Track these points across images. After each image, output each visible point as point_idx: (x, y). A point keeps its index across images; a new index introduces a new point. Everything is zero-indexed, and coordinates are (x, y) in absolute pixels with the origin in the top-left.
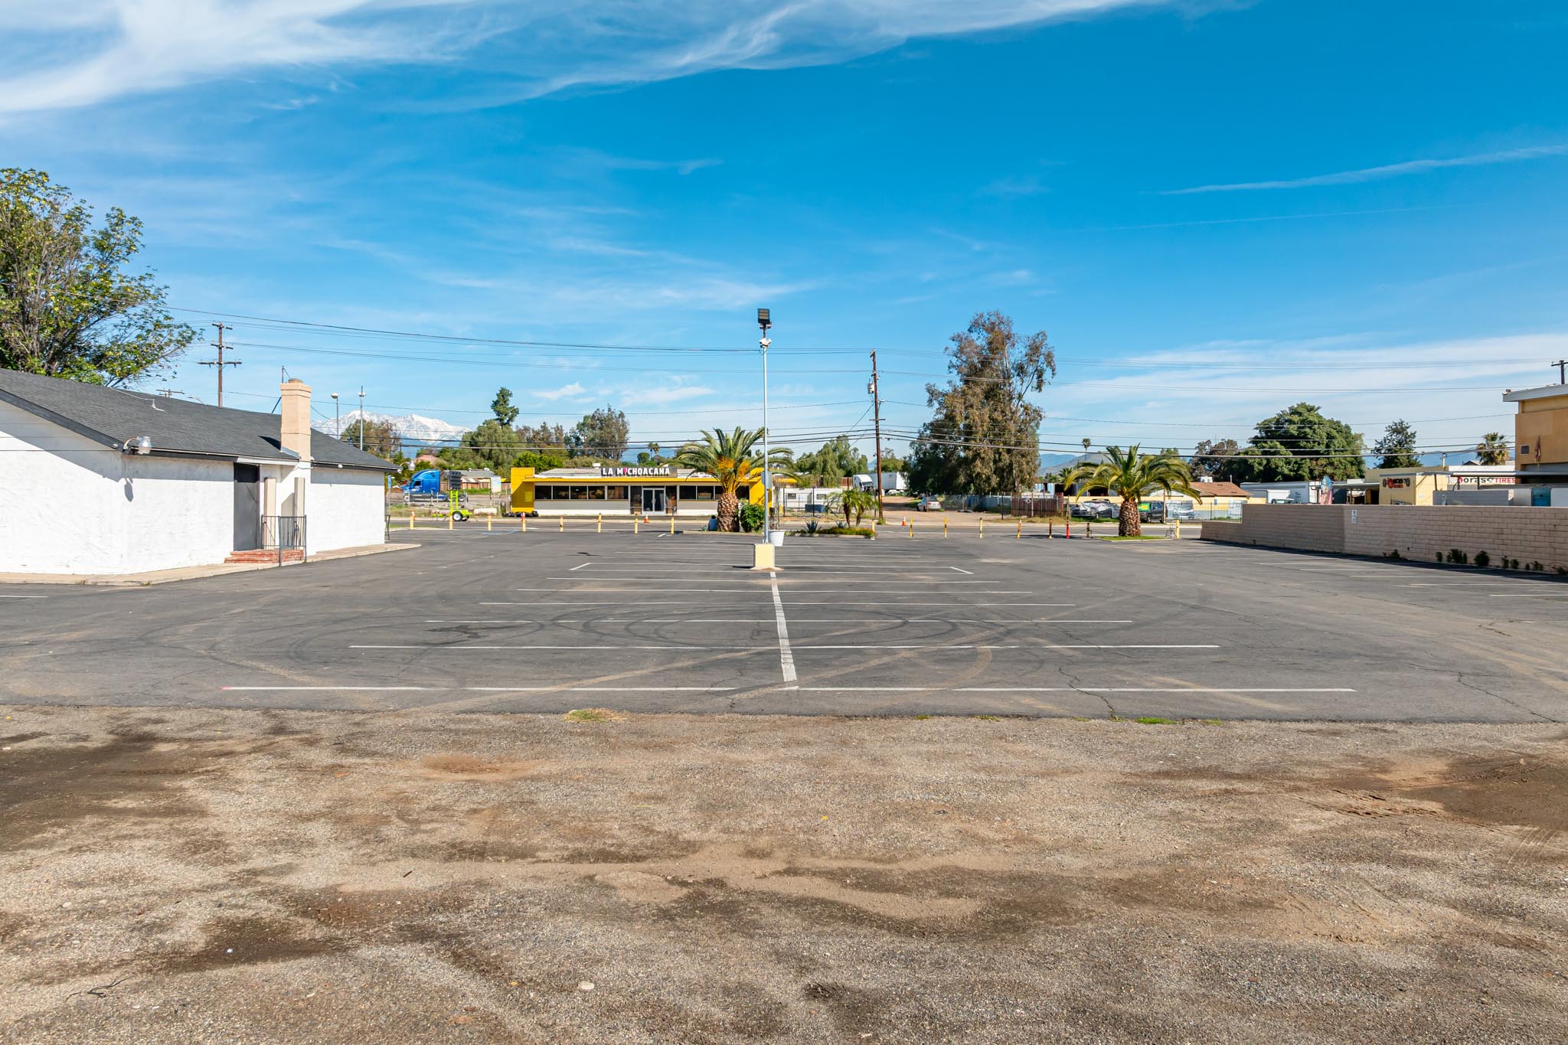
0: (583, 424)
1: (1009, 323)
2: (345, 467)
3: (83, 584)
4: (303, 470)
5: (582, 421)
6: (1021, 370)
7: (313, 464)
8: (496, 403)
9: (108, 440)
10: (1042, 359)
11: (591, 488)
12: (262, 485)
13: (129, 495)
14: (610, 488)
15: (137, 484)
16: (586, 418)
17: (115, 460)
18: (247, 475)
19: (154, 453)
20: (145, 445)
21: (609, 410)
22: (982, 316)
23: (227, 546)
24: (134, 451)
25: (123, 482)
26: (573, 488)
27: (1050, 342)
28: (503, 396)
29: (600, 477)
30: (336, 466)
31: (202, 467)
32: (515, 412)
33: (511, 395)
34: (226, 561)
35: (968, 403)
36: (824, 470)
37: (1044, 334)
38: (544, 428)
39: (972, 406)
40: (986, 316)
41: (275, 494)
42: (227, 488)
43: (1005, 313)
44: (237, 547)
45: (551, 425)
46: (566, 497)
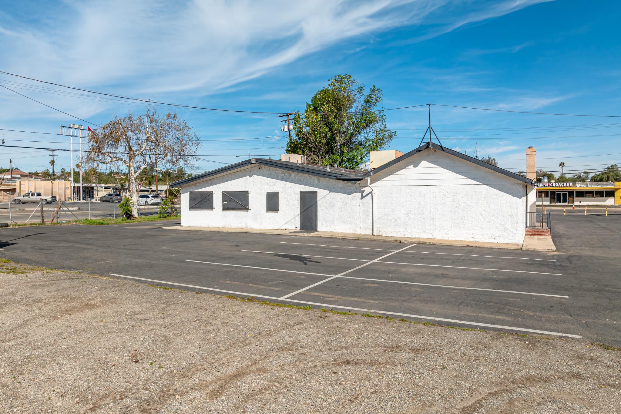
9: (523, 179)
17: (519, 188)
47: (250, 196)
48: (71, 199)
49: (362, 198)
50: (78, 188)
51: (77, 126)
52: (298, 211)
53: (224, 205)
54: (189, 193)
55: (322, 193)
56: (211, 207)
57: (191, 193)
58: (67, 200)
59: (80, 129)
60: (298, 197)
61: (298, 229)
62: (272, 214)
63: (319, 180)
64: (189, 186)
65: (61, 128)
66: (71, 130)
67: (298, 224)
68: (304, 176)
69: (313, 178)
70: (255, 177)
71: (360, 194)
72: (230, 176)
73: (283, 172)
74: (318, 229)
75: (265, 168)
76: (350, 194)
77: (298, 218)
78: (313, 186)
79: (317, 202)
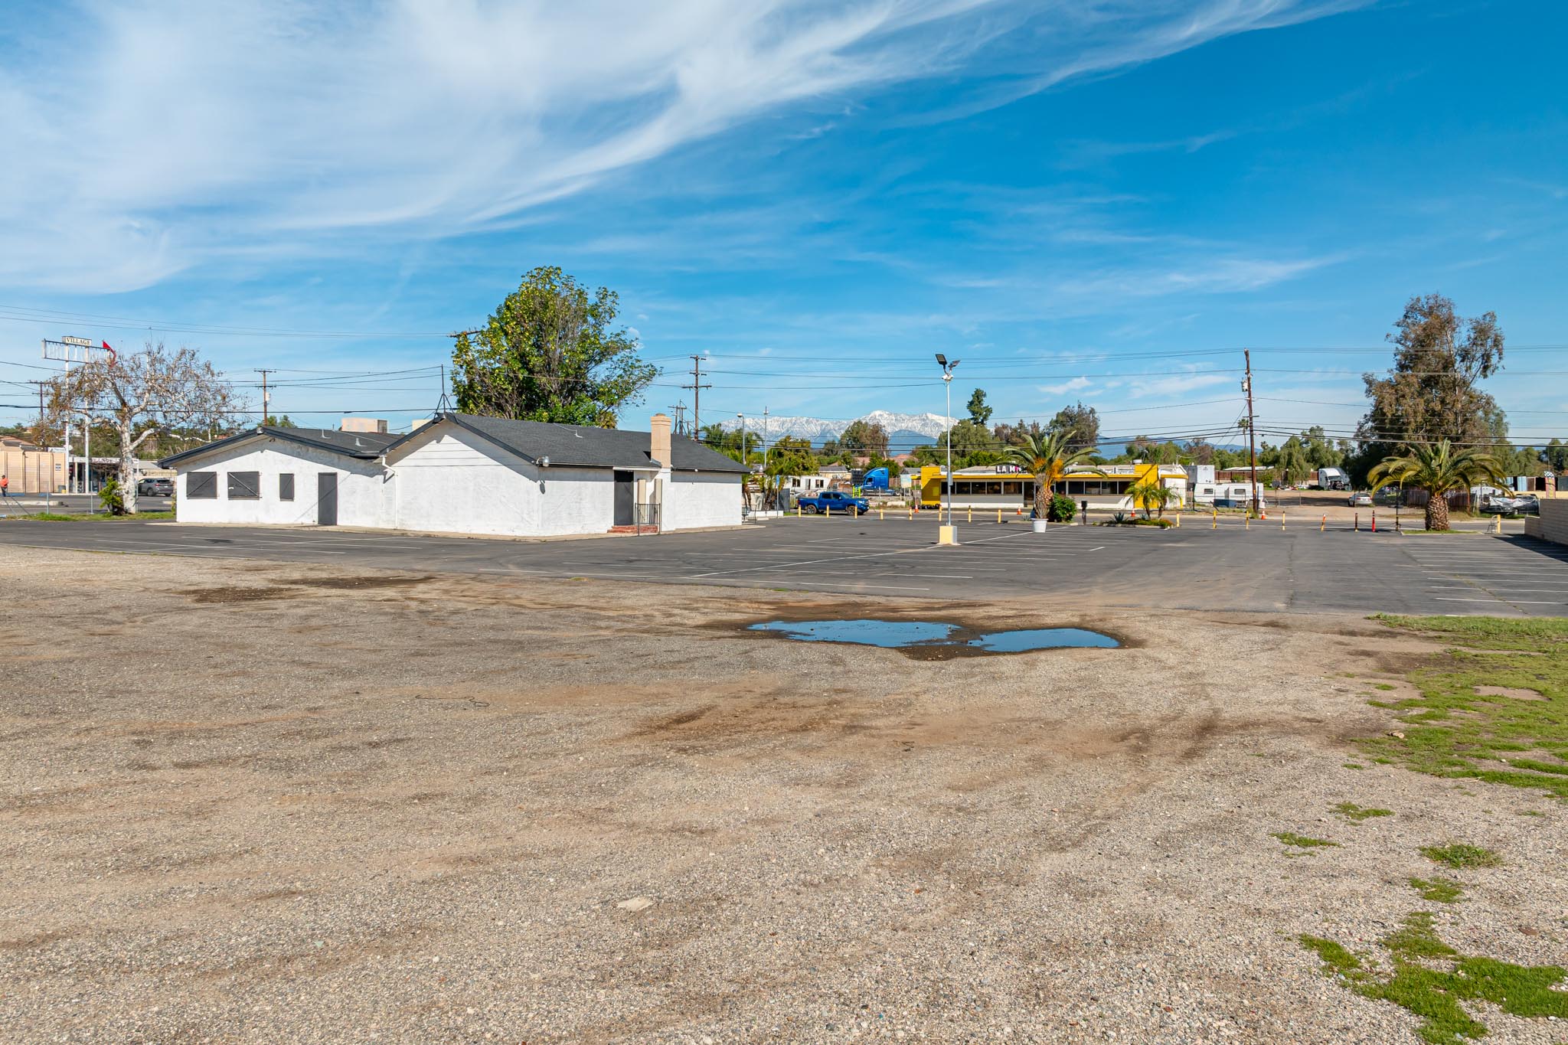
0: (1056, 421)
1: (1450, 306)
2: (699, 471)
3: (514, 540)
4: (664, 474)
5: (1055, 418)
6: (1465, 355)
7: (672, 470)
8: (971, 403)
9: (529, 459)
10: (1490, 342)
11: (989, 484)
12: (635, 484)
13: (543, 490)
14: (1005, 484)
15: (547, 483)
16: (1058, 415)
17: (535, 470)
18: (624, 478)
19: (551, 466)
20: (546, 461)
21: (1079, 406)
22: (1418, 300)
23: (610, 523)
24: (541, 465)
25: (539, 482)
26: (974, 484)
27: (1501, 325)
28: (978, 396)
29: (995, 474)
30: (694, 471)
31: (592, 473)
32: (989, 411)
33: (985, 395)
34: (608, 531)
35: (1400, 393)
36: (1289, 463)
37: (1493, 316)
38: (1021, 425)
39: (1403, 396)
40: (1423, 300)
41: (643, 491)
42: (610, 486)
43: (1444, 295)
44: (616, 523)
45: (1028, 423)
46: (967, 492)
47: (261, 478)
48: (64, 487)
49: (385, 481)
50: (81, 466)
51: (79, 340)
52: (316, 499)
53: (229, 491)
54: (185, 475)
55: (342, 474)
56: (213, 494)
57: (189, 473)
58: (57, 490)
59: (87, 347)
60: (316, 480)
61: (316, 523)
62: (287, 503)
63: (339, 458)
64: (187, 464)
65: (43, 343)
66: (67, 348)
67: (316, 517)
68: (324, 453)
69: (333, 454)
70: (267, 452)
71: (382, 476)
72: (238, 451)
73: (299, 447)
74: (338, 523)
75: (279, 442)
76: (372, 476)
77: (316, 508)
78: (333, 465)
79: (336, 487)
